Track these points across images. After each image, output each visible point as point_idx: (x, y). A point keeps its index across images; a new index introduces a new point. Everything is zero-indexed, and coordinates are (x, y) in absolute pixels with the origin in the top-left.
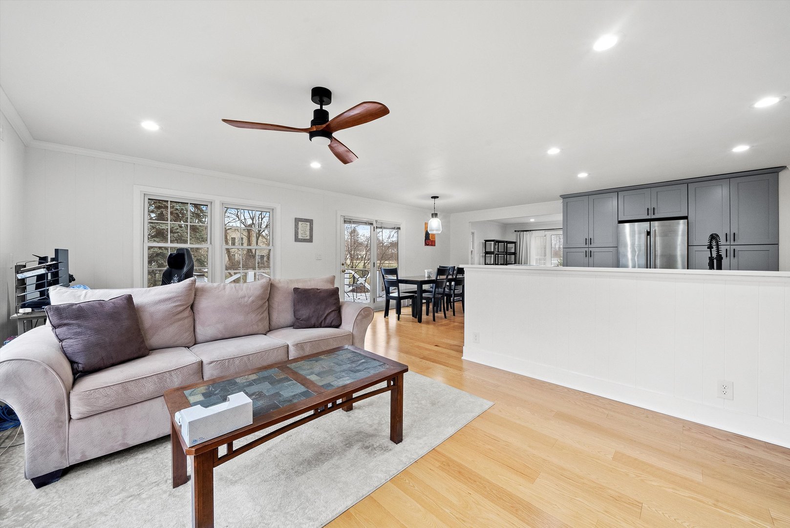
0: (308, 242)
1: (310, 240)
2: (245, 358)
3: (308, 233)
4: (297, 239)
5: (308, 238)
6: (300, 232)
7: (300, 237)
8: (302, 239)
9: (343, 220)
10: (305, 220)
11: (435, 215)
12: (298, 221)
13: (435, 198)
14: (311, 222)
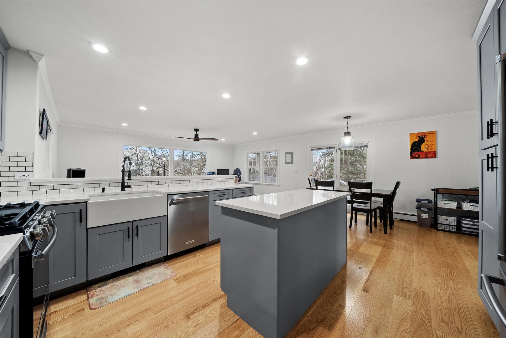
0: (290, 164)
1: (292, 162)
3: (291, 159)
4: (286, 163)
5: (291, 161)
6: (287, 159)
7: (287, 161)
9: (310, 149)
10: (289, 153)
11: (348, 133)
12: (286, 153)
13: (348, 119)
14: (292, 153)
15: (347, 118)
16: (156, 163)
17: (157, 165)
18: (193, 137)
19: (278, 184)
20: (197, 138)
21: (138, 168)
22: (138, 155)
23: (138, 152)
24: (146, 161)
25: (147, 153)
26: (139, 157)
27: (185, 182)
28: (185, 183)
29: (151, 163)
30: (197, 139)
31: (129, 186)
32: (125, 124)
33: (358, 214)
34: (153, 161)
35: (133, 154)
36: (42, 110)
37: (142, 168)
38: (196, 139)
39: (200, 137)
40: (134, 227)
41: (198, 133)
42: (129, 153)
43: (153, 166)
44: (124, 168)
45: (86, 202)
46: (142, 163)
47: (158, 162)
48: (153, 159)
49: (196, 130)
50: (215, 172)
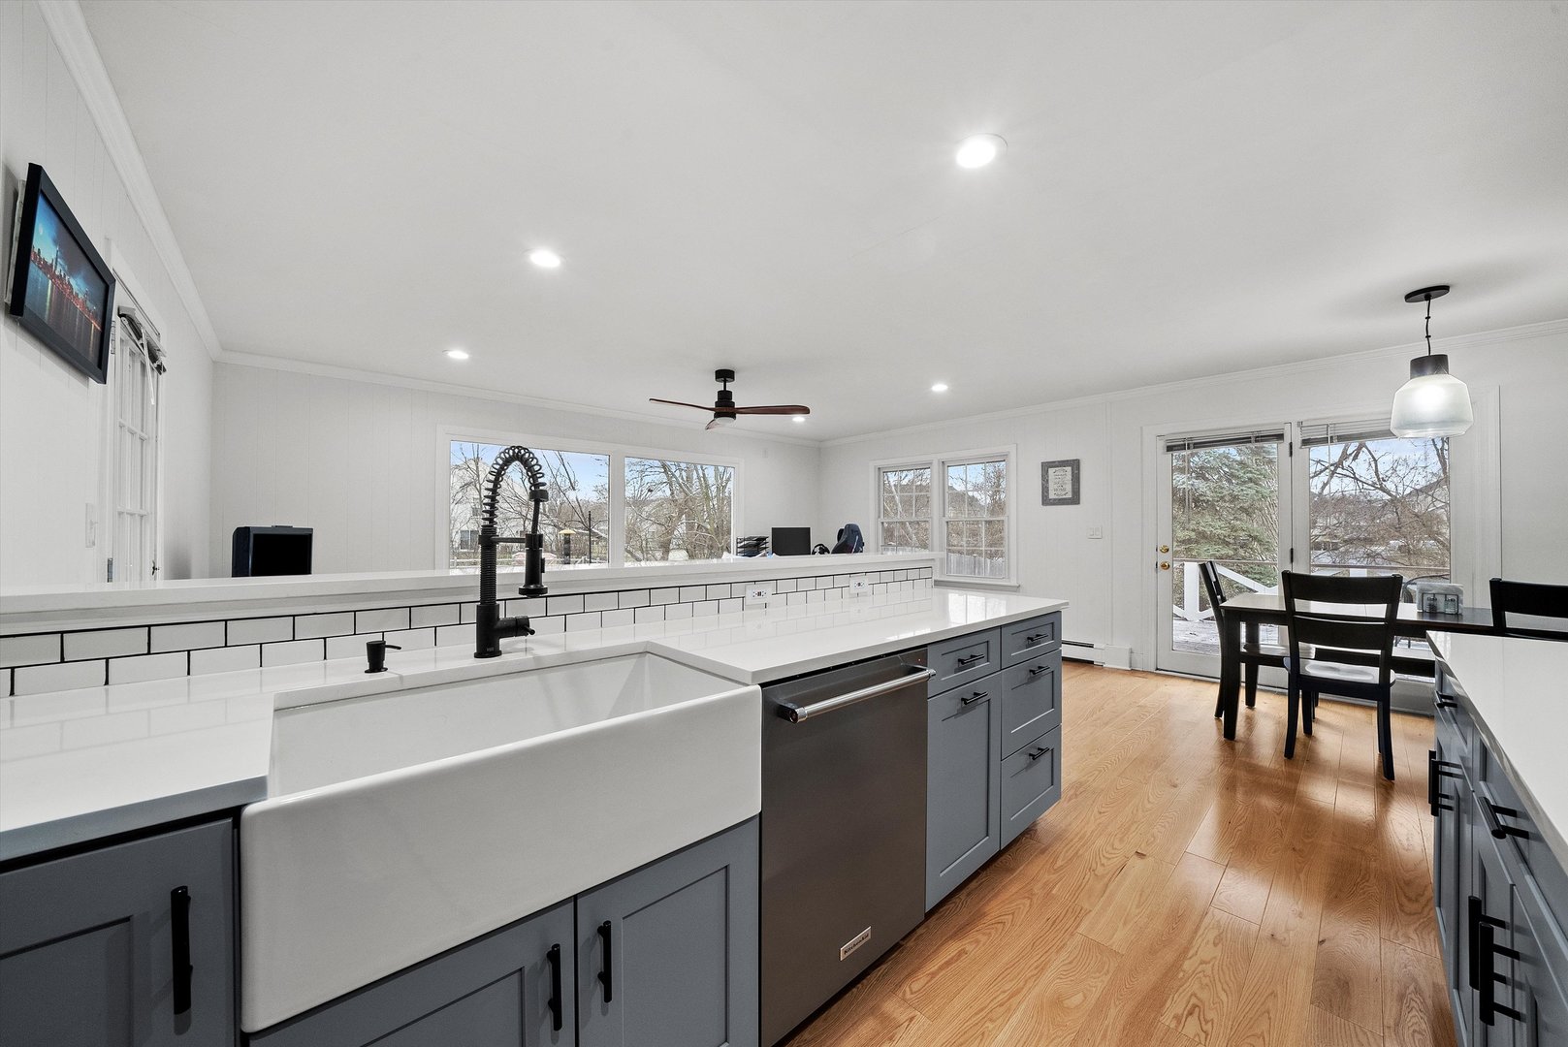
0: (1068, 504)
1: (1075, 500)
3: (1069, 487)
4: (1046, 501)
5: (1069, 496)
6: (1052, 486)
7: (1052, 496)
8: (1055, 500)
9: (1162, 445)
10: (1063, 464)
11: (1432, 364)
12: (1046, 466)
13: (1428, 298)
14: (1075, 465)
15: (1428, 293)
18: (712, 400)
19: (1013, 583)
20: (725, 407)
22: (480, 485)
23: (482, 477)
24: (506, 505)
25: (510, 482)
27: (758, 587)
28: (759, 594)
29: (519, 509)
30: (729, 410)
31: (521, 627)
32: (458, 355)
33: (1397, 712)
35: (469, 484)
36: (23, 175)
38: (725, 410)
39: (738, 401)
40: (587, 930)
41: (730, 386)
44: (491, 520)
45: (235, 813)
49: (725, 375)
50: (765, 539)
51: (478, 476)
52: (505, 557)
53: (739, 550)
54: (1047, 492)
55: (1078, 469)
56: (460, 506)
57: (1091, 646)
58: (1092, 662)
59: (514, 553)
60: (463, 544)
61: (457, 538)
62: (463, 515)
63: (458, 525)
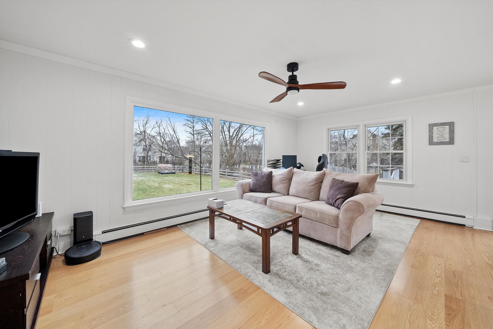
0: (449, 144)
1: (452, 142)
2: (278, 203)
3: (447, 136)
5: (448, 140)
6: (435, 135)
7: (435, 140)
8: (437, 142)
10: (443, 124)
12: (432, 126)
14: (451, 125)
16: (165, 149)
17: (166, 151)
19: (410, 183)
21: (146, 155)
22: (146, 140)
23: (146, 137)
24: (155, 147)
26: (147, 143)
30: (294, 85)
34: (162, 147)
35: (142, 140)
37: (150, 154)
38: (291, 85)
39: (300, 81)
42: (137, 138)
43: (162, 152)
46: (150, 150)
47: (167, 148)
48: (162, 145)
49: (293, 66)
50: (279, 160)
51: (145, 137)
52: (154, 166)
53: (269, 165)
54: (432, 138)
55: (453, 126)
56: (139, 147)
57: (464, 217)
58: (464, 225)
59: (158, 164)
60: (140, 161)
61: (138, 159)
62: (139, 151)
63: (138, 154)
